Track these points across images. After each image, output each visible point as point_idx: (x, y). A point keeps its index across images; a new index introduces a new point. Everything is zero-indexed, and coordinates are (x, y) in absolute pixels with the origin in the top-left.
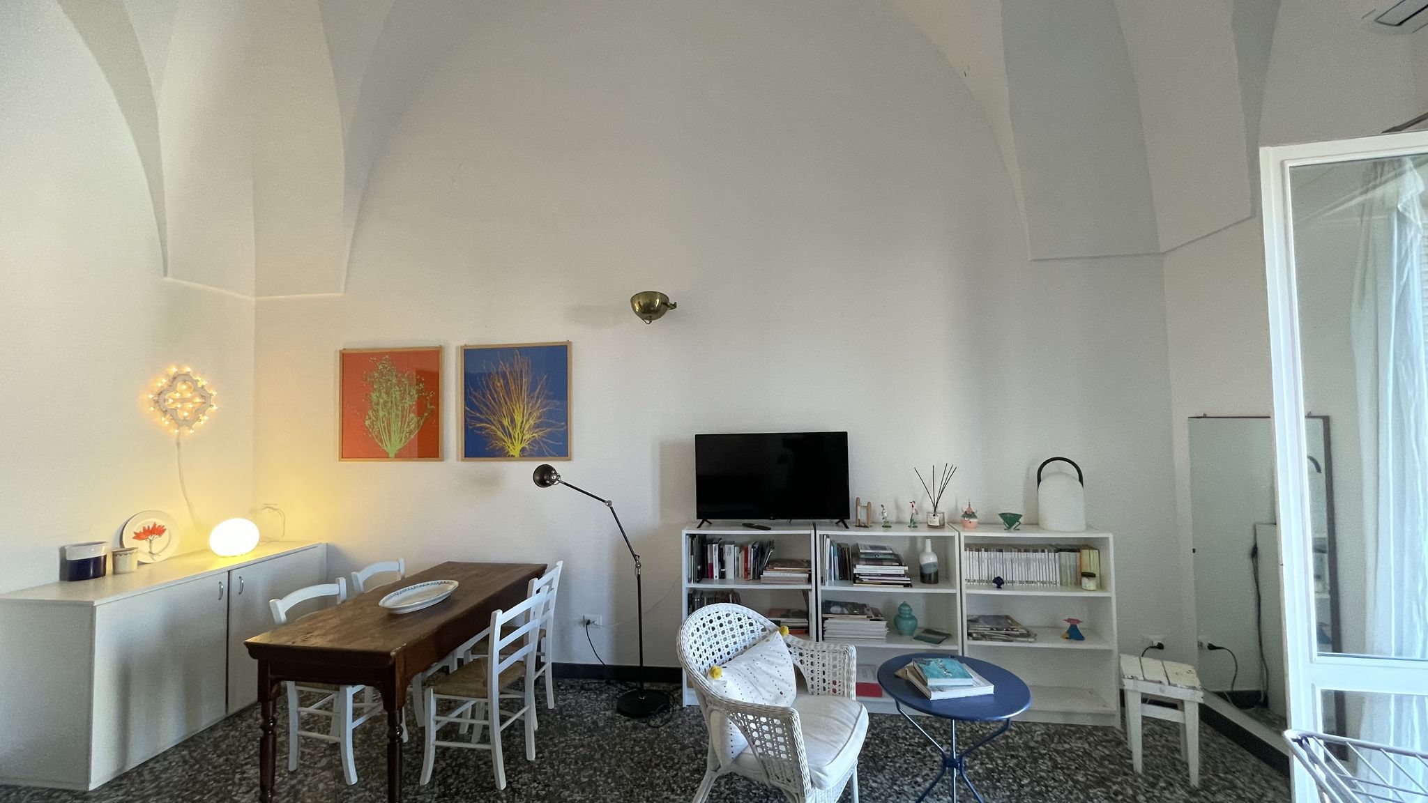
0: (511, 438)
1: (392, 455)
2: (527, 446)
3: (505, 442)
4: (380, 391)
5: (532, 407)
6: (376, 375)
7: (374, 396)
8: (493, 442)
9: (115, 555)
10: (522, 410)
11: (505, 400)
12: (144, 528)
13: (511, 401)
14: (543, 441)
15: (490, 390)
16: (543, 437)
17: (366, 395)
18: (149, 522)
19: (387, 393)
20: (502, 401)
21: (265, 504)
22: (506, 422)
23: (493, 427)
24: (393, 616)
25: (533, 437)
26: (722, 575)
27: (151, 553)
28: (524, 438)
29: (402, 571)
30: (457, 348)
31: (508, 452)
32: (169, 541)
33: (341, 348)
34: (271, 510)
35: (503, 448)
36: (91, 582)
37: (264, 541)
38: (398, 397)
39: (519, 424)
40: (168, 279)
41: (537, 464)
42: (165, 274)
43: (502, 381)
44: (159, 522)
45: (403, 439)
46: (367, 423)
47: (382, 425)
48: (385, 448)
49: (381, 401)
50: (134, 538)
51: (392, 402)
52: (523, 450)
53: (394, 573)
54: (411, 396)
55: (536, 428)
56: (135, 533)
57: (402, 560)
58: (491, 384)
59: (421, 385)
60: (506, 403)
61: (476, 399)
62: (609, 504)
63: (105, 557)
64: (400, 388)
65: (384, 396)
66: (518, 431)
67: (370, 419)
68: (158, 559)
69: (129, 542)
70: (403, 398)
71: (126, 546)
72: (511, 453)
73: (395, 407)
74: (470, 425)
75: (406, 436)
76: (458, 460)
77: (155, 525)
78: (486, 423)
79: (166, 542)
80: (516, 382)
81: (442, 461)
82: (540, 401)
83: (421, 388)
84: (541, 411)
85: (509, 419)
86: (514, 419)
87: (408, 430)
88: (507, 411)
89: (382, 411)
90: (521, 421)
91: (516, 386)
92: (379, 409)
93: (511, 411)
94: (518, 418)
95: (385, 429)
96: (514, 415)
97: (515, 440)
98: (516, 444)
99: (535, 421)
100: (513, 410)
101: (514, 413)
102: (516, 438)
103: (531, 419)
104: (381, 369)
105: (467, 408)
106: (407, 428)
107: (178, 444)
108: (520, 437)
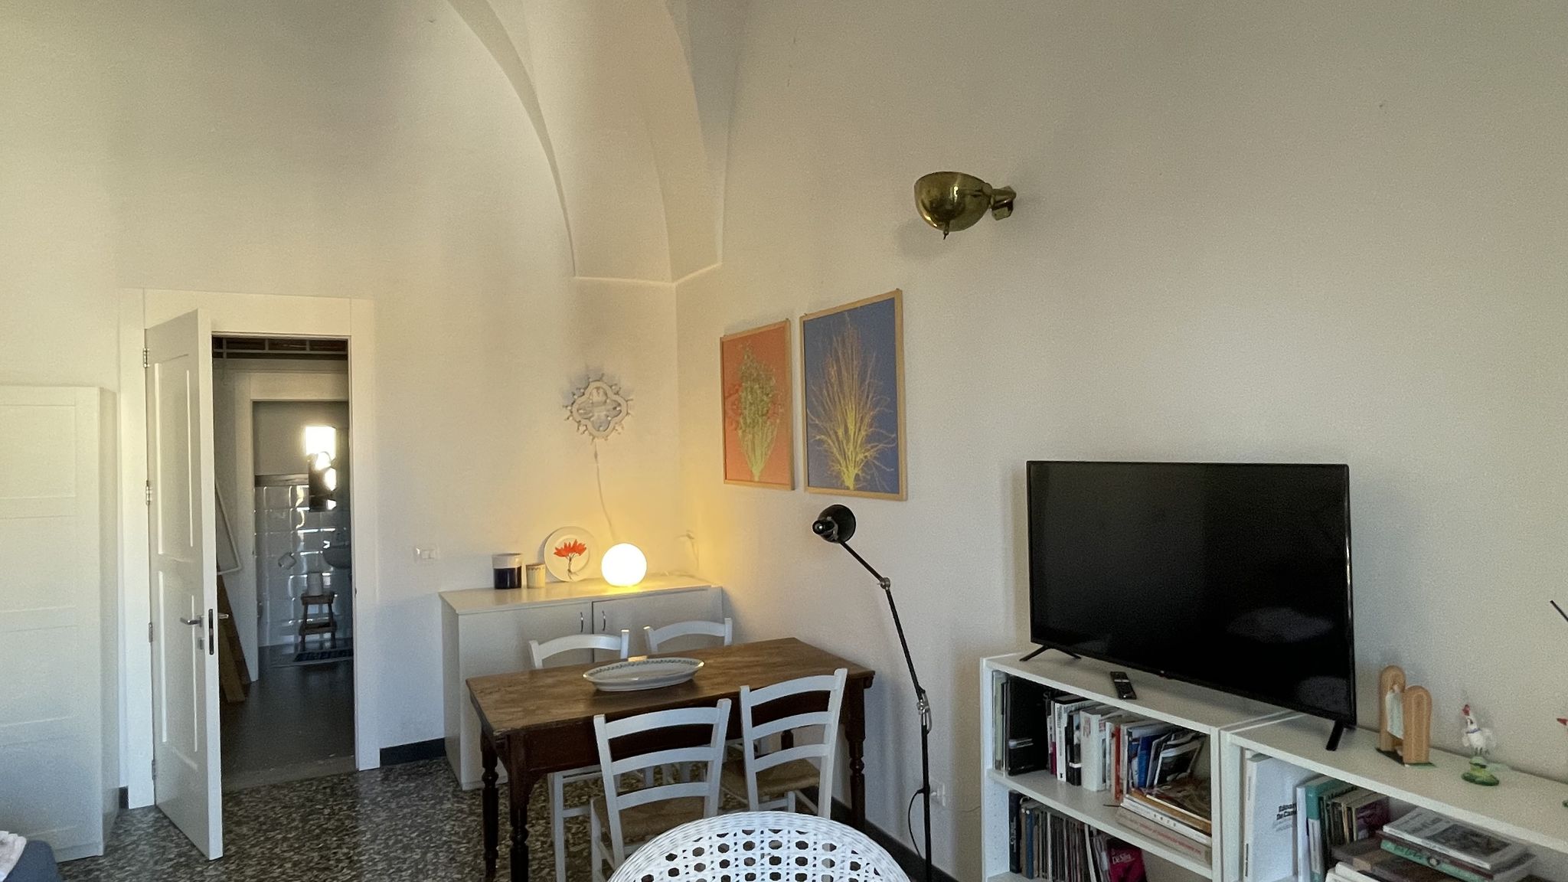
0: (845, 459)
1: (757, 478)
2: (860, 474)
3: (841, 464)
4: (747, 388)
5: (863, 408)
6: (744, 367)
7: (743, 396)
8: (831, 464)
9: (531, 568)
10: (854, 412)
11: (839, 397)
12: (565, 545)
13: (844, 397)
14: (874, 465)
15: (826, 382)
16: (875, 458)
17: (738, 395)
18: (570, 539)
19: (751, 392)
20: (837, 399)
21: (684, 532)
22: (841, 432)
23: (830, 441)
25: (866, 457)
26: (1074, 778)
27: (569, 571)
28: (857, 459)
30: (800, 321)
31: (843, 481)
32: (588, 561)
33: (720, 336)
34: (688, 538)
35: (839, 474)
36: (516, 590)
37: (649, 576)
39: (852, 435)
40: (577, 277)
42: (575, 275)
43: (835, 368)
44: (581, 540)
45: (764, 457)
46: (740, 433)
48: (752, 469)
49: (747, 403)
50: (555, 553)
52: (856, 478)
54: (767, 395)
55: (868, 443)
56: (556, 549)
58: (826, 372)
59: (773, 379)
60: (840, 403)
61: (814, 398)
62: (885, 584)
63: (520, 569)
64: (759, 384)
65: (749, 396)
66: (852, 448)
67: (742, 427)
69: (548, 558)
72: (846, 484)
73: (757, 412)
74: (811, 438)
75: (765, 453)
76: (805, 489)
77: (576, 542)
78: (825, 435)
79: (585, 562)
80: (848, 367)
81: (793, 489)
82: (870, 397)
83: (773, 384)
84: (871, 414)
85: (843, 429)
86: (848, 428)
87: (766, 444)
88: (841, 414)
89: (749, 417)
90: (853, 431)
91: (848, 375)
92: (746, 414)
93: (845, 414)
94: (851, 426)
95: (751, 442)
96: (847, 421)
97: (849, 463)
98: (850, 467)
99: (866, 431)
100: (846, 412)
101: (847, 417)
102: (850, 458)
103: (862, 427)
104: (746, 360)
105: (808, 411)
106: (766, 441)
107: (596, 457)
108: (854, 458)
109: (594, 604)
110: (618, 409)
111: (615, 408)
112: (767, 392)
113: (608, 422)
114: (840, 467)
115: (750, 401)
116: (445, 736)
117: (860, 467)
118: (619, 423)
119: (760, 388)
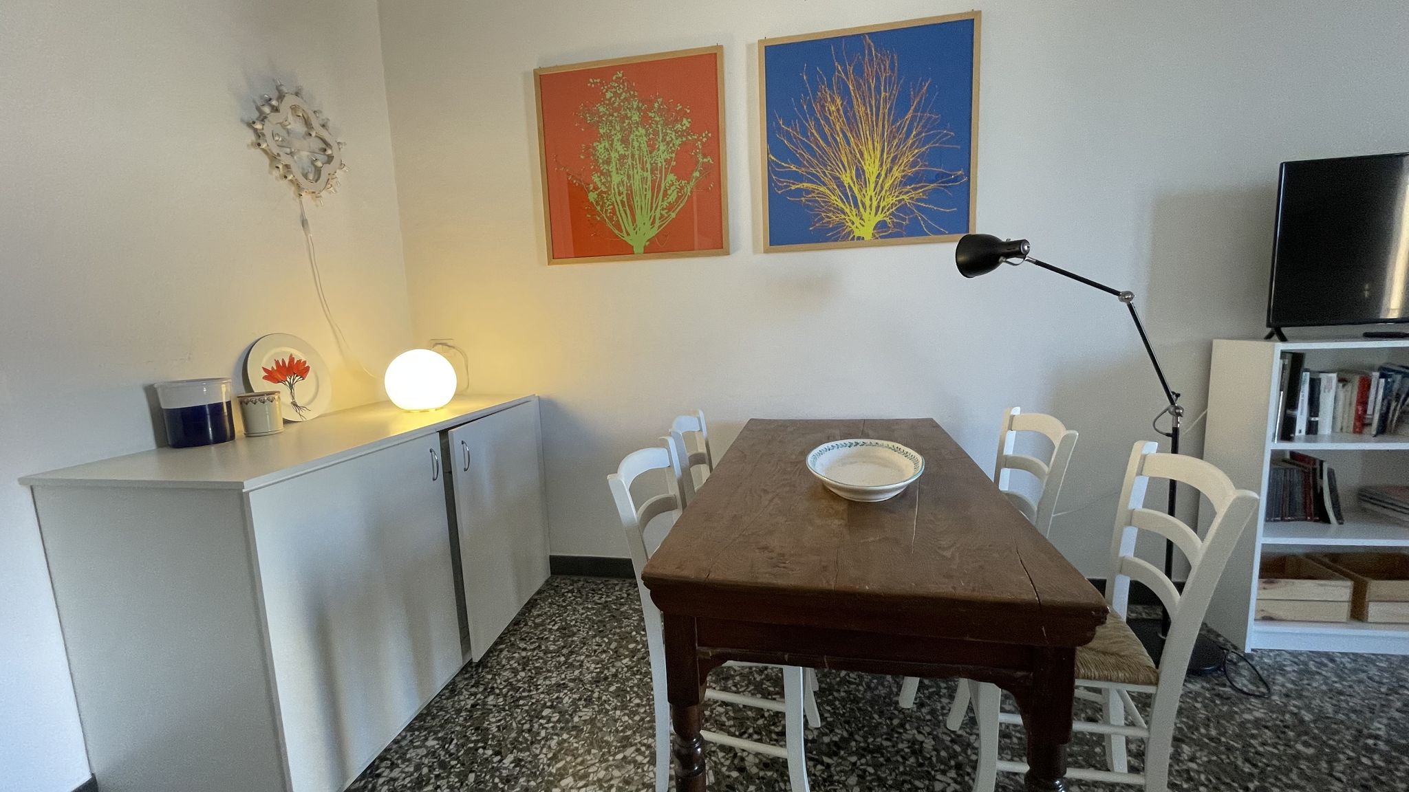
0: (856, 206)
1: (638, 249)
2: (888, 220)
3: (844, 213)
4: (609, 137)
5: (898, 146)
6: (602, 109)
7: (600, 147)
8: (823, 214)
9: (243, 402)
10: (878, 153)
11: (845, 136)
12: (277, 362)
13: (858, 136)
14: (918, 208)
15: (817, 120)
16: (918, 200)
17: (588, 148)
18: (284, 352)
19: (625, 141)
20: (840, 138)
22: (847, 179)
23: (822, 189)
25: (900, 201)
26: (1312, 429)
27: (294, 404)
28: (882, 205)
30: (749, 47)
31: (852, 231)
32: (318, 388)
33: (536, 67)
35: (841, 225)
36: (213, 449)
38: (643, 145)
39: (873, 179)
43: (839, 102)
44: (299, 356)
45: (657, 221)
46: (592, 196)
47: (619, 199)
48: (626, 239)
49: (615, 156)
50: (265, 378)
51: (633, 156)
52: (881, 226)
54: (668, 144)
55: (905, 185)
56: (265, 370)
57: (701, 414)
58: (817, 107)
59: (685, 121)
60: (849, 144)
61: (789, 140)
62: (1123, 295)
63: (229, 404)
64: (647, 130)
65: (617, 148)
66: (871, 192)
67: (596, 188)
68: (309, 415)
69: (260, 384)
70: (652, 148)
71: (256, 390)
72: (857, 234)
73: (639, 166)
74: (780, 188)
75: (662, 216)
76: (755, 251)
77: (292, 359)
78: (812, 182)
79: (313, 390)
80: (867, 100)
81: (728, 253)
82: (914, 133)
83: (684, 128)
84: (916, 151)
85: (854, 172)
86: (864, 171)
87: (665, 204)
88: (849, 156)
89: (617, 173)
90: (876, 174)
91: (866, 108)
92: (611, 170)
93: (858, 156)
94: (871, 168)
95: (623, 206)
96: (863, 163)
97: (865, 209)
98: (865, 216)
99: (904, 171)
100: (862, 154)
101: (864, 160)
102: (868, 203)
103: (896, 168)
104: (611, 98)
105: (773, 158)
106: (663, 201)
107: (304, 223)
108: (875, 204)
109: (444, 433)
110: (329, 152)
111: (324, 150)
112: (668, 139)
113: (318, 171)
114: (843, 216)
115: (622, 152)
116: (93, 774)
117: (888, 213)
118: (331, 175)
119: (647, 135)
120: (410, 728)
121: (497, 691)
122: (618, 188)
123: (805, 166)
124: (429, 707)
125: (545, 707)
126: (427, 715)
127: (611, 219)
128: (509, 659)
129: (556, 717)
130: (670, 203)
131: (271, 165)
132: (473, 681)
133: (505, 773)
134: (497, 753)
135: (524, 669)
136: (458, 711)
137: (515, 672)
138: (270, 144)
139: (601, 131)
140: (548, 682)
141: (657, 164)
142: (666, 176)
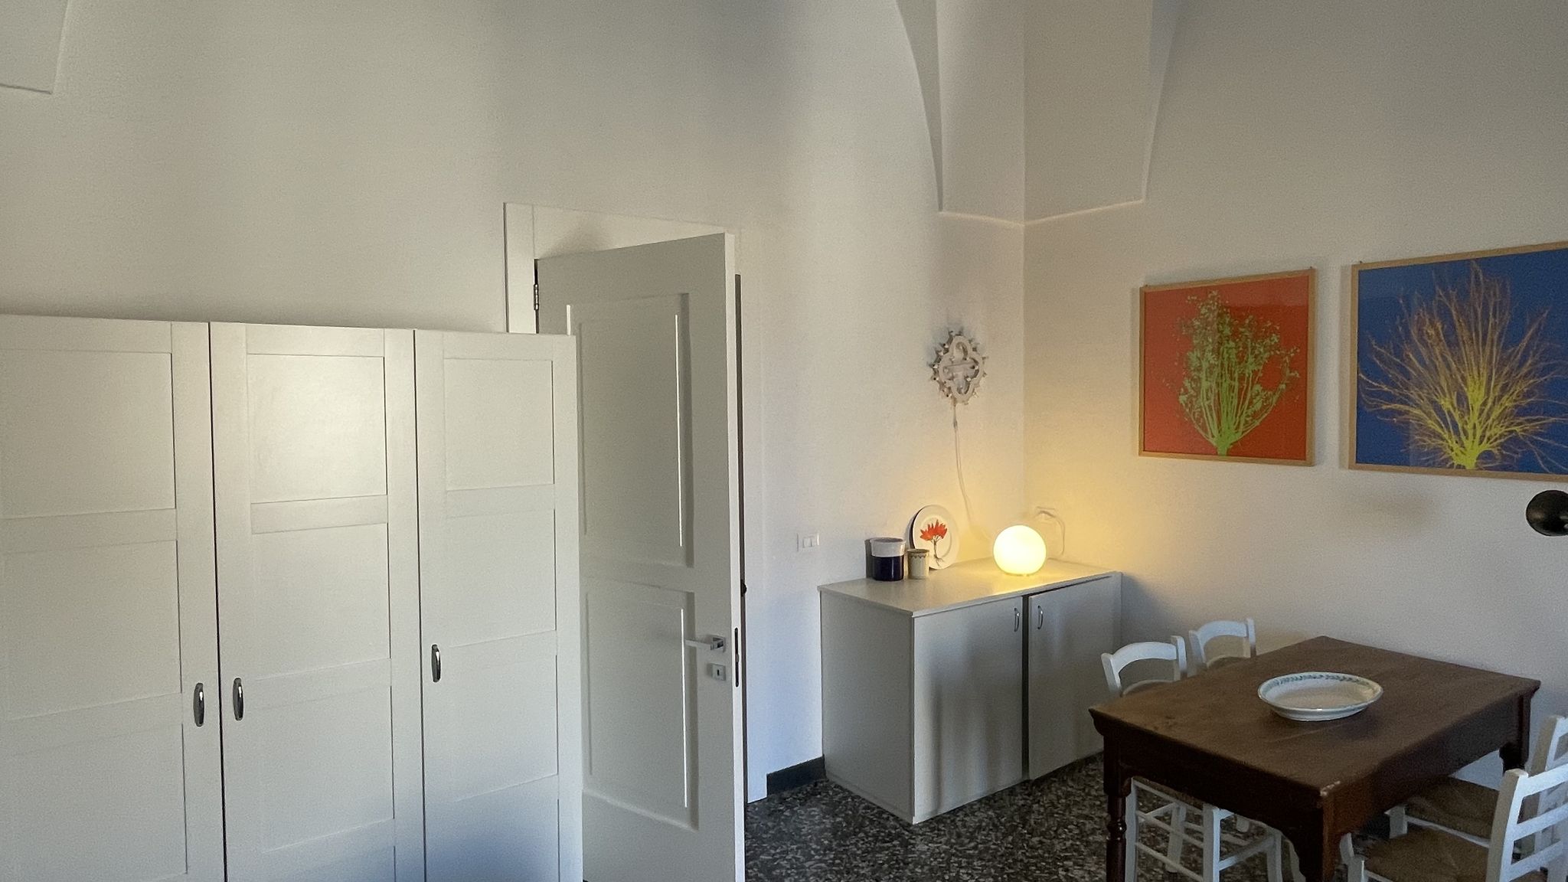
0: (1457, 433)
1: (1221, 450)
2: (1495, 451)
3: (1443, 439)
4: (1202, 347)
5: (1509, 374)
6: (1197, 323)
7: (1193, 356)
8: (1417, 437)
9: (909, 556)
10: (1484, 379)
11: (1445, 359)
12: (929, 526)
13: (1460, 361)
14: (1533, 442)
15: (1413, 343)
16: (1534, 433)
17: (1182, 356)
18: (934, 519)
19: (1215, 352)
20: (1440, 362)
21: (1038, 507)
22: (1446, 404)
23: (1418, 411)
24: (1279, 720)
25: (1511, 432)
27: (936, 556)
28: (1488, 434)
29: (1252, 639)
30: (1343, 269)
31: (1451, 458)
32: (951, 544)
33: (1141, 285)
34: (1049, 517)
35: (1437, 450)
36: (893, 584)
37: (1052, 559)
38: (1233, 356)
39: (1477, 406)
40: (944, 213)
41: (1532, 488)
42: (941, 208)
43: (1439, 326)
44: (942, 521)
45: (1242, 427)
46: (1183, 399)
47: (1207, 403)
48: (1211, 440)
49: (1205, 365)
50: (922, 537)
51: (1223, 366)
52: (1486, 456)
53: (1237, 641)
54: (1256, 357)
55: (1518, 415)
56: (922, 531)
57: (1250, 622)
58: (1414, 331)
59: (1274, 337)
60: (1449, 368)
61: (1382, 361)
64: (1237, 343)
65: (1209, 356)
66: (1474, 420)
67: (1186, 392)
68: (943, 565)
69: (918, 542)
70: (1241, 359)
71: (917, 547)
72: (1456, 463)
73: (1228, 375)
74: (1370, 406)
75: (1246, 422)
76: (1341, 466)
77: (937, 523)
78: (1405, 403)
79: (947, 546)
80: (1472, 325)
81: (1311, 464)
82: (1530, 362)
83: (1273, 343)
84: (1532, 381)
85: (1454, 398)
86: (1466, 398)
87: (1250, 412)
88: (1450, 381)
89: (1207, 380)
90: (1481, 402)
91: (1472, 334)
92: (1201, 376)
93: (1460, 380)
94: (1476, 395)
95: (1211, 410)
96: (1466, 389)
97: (1467, 438)
98: (1467, 443)
99: (1515, 401)
100: (1463, 378)
101: (1466, 384)
102: (1470, 432)
103: (1506, 396)
104: (1205, 314)
105: (1362, 376)
106: (1248, 408)
107: (955, 424)
108: (1479, 433)
109: (1026, 598)
110: (976, 368)
111: (974, 367)
112: (1257, 352)
113: (968, 384)
114: (1441, 442)
115: (1212, 362)
116: (823, 755)
117: (1495, 443)
118: (977, 385)
119: (1237, 348)
120: (980, 801)
121: (1041, 803)
122: (1207, 393)
123: (1398, 387)
124: (994, 795)
125: (1072, 823)
126: (992, 798)
127: (1198, 420)
128: (1057, 789)
129: (1077, 832)
130: (1255, 412)
131: (940, 389)
132: (1026, 792)
133: (1031, 844)
134: (1029, 833)
135: (1066, 798)
136: (1012, 805)
137: (1059, 798)
138: (942, 377)
139: (1195, 342)
140: (1080, 811)
141: (1244, 374)
142: (1253, 384)
